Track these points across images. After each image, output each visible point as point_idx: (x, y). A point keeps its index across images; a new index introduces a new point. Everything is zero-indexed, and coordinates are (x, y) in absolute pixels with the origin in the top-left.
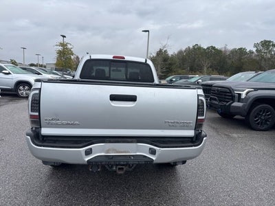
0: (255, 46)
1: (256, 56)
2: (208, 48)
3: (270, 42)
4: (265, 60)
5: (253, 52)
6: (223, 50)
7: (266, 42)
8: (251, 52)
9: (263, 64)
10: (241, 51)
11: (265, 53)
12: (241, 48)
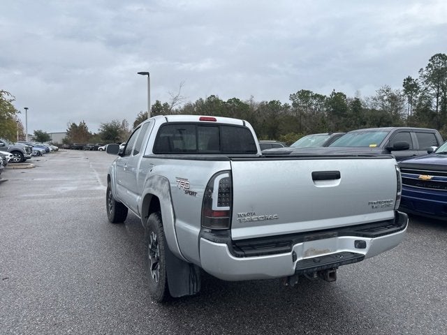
0: (292, 98)
1: (293, 111)
2: (230, 101)
3: (308, 92)
4: (305, 117)
5: (289, 107)
6: (249, 103)
7: (303, 92)
8: (287, 106)
9: (303, 122)
10: (274, 105)
11: (304, 107)
12: (274, 101)
